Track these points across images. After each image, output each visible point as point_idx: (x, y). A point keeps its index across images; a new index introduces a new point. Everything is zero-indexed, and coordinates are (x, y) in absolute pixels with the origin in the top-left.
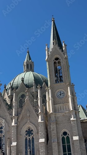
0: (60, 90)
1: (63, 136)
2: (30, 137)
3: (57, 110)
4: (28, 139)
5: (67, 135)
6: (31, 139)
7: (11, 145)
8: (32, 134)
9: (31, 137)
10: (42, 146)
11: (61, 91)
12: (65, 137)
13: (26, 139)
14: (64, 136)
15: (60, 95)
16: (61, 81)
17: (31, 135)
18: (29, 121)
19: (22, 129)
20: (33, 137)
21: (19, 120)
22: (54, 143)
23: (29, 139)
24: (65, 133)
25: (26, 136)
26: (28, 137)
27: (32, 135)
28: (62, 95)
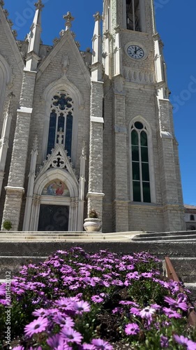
0: (135, 44)
1: (134, 128)
2: (63, 111)
3: (127, 77)
4: (58, 115)
5: (144, 129)
6: (65, 116)
7: (18, 110)
8: (69, 106)
9: (65, 113)
10: (96, 132)
11: (137, 48)
12: (139, 131)
13: (53, 113)
14: (137, 130)
15: (135, 52)
16: (138, 29)
17: (66, 108)
18: (65, 77)
19: (48, 89)
20: (70, 113)
21: (42, 67)
22: (120, 135)
23: (62, 114)
24: (139, 125)
25: (54, 107)
26: (59, 110)
27: (70, 109)
28: (138, 53)
